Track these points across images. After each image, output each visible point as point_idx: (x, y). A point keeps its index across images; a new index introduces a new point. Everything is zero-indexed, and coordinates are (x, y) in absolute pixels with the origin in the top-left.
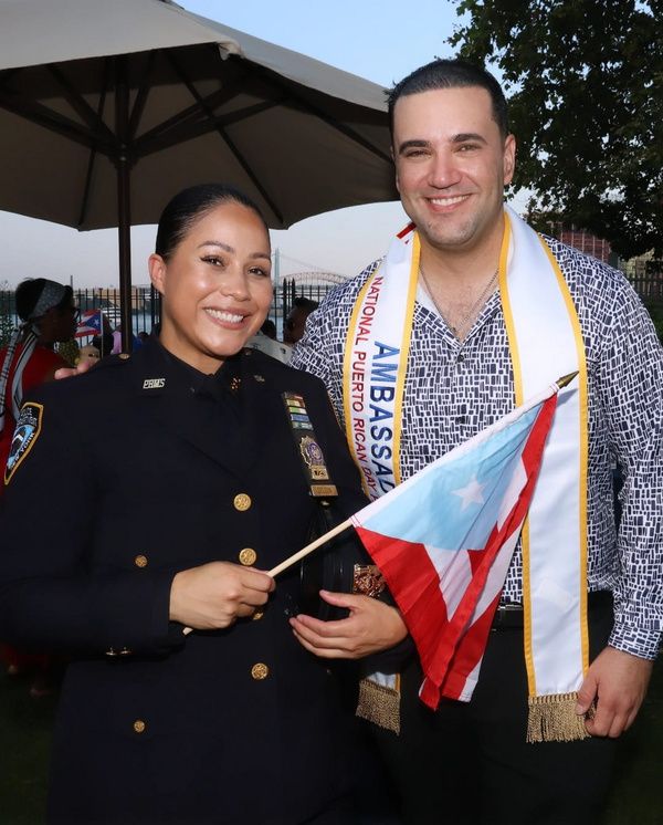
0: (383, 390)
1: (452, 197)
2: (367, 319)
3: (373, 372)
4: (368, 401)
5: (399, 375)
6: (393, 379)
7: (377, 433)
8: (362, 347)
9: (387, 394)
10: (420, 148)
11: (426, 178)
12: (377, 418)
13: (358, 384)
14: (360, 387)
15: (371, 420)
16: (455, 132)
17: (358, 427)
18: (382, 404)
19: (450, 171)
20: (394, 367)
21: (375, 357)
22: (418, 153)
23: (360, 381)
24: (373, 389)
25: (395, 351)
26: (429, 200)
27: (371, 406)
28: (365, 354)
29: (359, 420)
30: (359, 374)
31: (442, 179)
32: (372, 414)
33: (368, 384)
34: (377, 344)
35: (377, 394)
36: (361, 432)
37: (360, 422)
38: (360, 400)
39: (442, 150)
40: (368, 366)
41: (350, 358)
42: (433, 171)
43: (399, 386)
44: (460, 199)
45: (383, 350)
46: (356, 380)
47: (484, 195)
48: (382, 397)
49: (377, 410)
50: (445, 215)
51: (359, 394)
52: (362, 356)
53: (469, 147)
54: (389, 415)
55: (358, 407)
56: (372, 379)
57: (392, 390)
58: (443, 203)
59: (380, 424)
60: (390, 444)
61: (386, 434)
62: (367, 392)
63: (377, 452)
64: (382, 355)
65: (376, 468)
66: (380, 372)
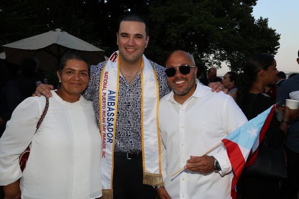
0: (111, 103)
1: (132, 49)
2: (105, 84)
4: (107, 106)
5: (116, 99)
6: (114, 100)
7: (109, 115)
8: (104, 91)
9: (113, 104)
10: (126, 35)
11: (126, 43)
12: (110, 110)
14: (104, 102)
15: (108, 111)
16: (136, 33)
18: (111, 107)
19: (133, 42)
20: (115, 97)
22: (125, 36)
24: (108, 103)
25: (114, 93)
26: (126, 48)
30: (104, 99)
31: (131, 44)
32: (108, 109)
33: (107, 101)
34: (109, 91)
35: (110, 104)
36: (104, 114)
37: (104, 112)
38: (104, 106)
39: (132, 37)
40: (107, 97)
41: (101, 94)
42: (129, 42)
43: (116, 102)
44: (134, 50)
45: (111, 92)
47: (140, 50)
48: (111, 105)
49: (110, 108)
50: (130, 53)
51: (104, 104)
52: (105, 94)
53: (139, 37)
54: (113, 110)
57: (114, 103)
58: (130, 50)
59: (110, 112)
60: (113, 117)
62: (107, 103)
63: (109, 120)
64: (111, 94)
65: (108, 124)
66: (110, 98)
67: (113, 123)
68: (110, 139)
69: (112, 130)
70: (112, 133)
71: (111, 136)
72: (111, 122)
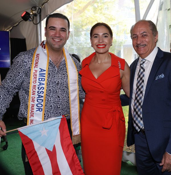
0: (42, 79)
1: (58, 39)
2: (37, 63)
3: (39, 75)
5: (46, 75)
6: (44, 76)
7: (39, 88)
8: (36, 69)
9: (43, 80)
12: (40, 85)
13: (35, 77)
15: (38, 85)
16: (61, 27)
17: (34, 87)
18: (42, 82)
21: (40, 71)
23: (36, 76)
24: (39, 79)
25: (45, 71)
27: (39, 82)
28: (37, 71)
29: (34, 85)
30: (35, 75)
34: (40, 68)
35: (40, 80)
37: (35, 86)
38: (35, 81)
39: (58, 30)
41: (33, 71)
43: (46, 78)
44: (60, 40)
45: (42, 70)
46: (34, 76)
48: (42, 80)
49: (40, 83)
51: (35, 79)
52: (36, 71)
54: (43, 84)
55: (35, 82)
56: (39, 76)
57: (44, 79)
59: (41, 86)
60: (43, 90)
61: (42, 88)
62: (37, 79)
63: (39, 92)
64: (41, 71)
65: (38, 96)
66: (41, 75)
67: (43, 95)
68: (39, 109)
69: (41, 101)
70: (42, 103)
71: (40, 105)
72: (41, 94)
